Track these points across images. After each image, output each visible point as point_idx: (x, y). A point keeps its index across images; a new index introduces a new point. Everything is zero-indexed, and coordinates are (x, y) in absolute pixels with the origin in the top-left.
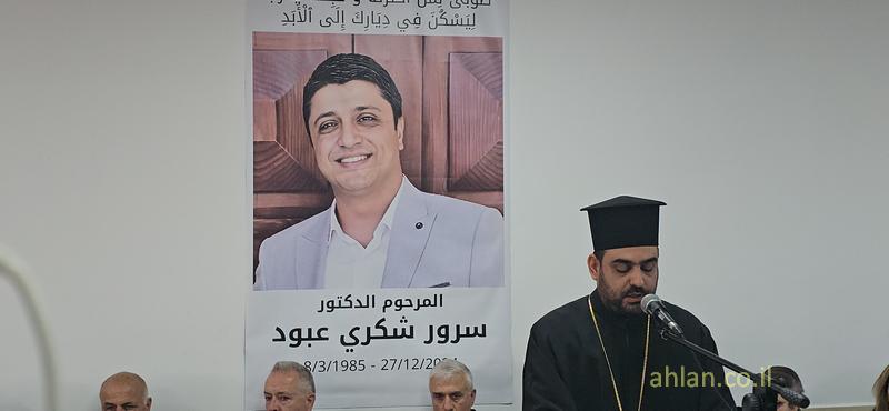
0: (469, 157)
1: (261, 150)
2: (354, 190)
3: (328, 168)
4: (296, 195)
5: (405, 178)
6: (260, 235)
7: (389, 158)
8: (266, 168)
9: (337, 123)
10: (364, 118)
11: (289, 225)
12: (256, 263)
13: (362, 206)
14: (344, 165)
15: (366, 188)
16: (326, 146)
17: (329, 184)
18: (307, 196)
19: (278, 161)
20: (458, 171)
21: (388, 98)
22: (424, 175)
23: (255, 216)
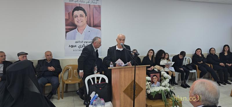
0: (96, 22)
1: (66, 20)
2: (80, 26)
3: (76, 23)
5: (87, 25)
6: (66, 32)
7: (85, 22)
8: (67, 22)
9: (77, 16)
10: (81, 16)
11: (71, 31)
12: (66, 36)
13: (81, 28)
14: (78, 23)
15: (82, 26)
16: (76, 20)
17: (76, 25)
18: (73, 27)
19: (69, 22)
20: (95, 24)
21: (85, 13)
22: (90, 24)
23: (66, 29)
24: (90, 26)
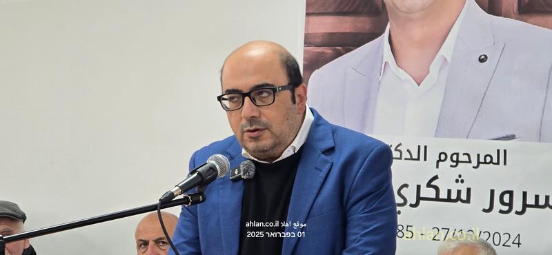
2: (409, 11)
23: (305, 43)
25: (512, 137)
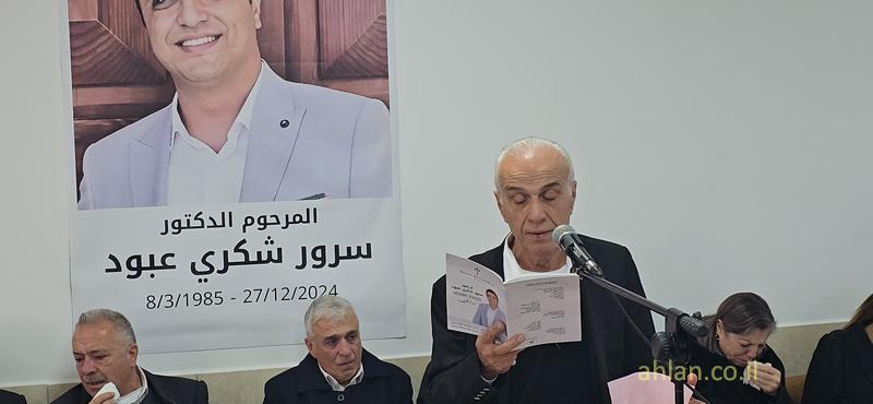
0: (344, 37)
1: (79, 33)
2: (200, 80)
3: (165, 53)
4: (127, 89)
5: (265, 65)
6: (83, 141)
7: (243, 38)
8: (86, 55)
11: (121, 126)
12: (80, 175)
13: (212, 100)
14: (187, 49)
15: (215, 78)
16: (163, 26)
17: (168, 74)
18: (141, 89)
19: (100, 47)
22: (288, 60)
23: (76, 117)
24: (290, 74)
25: (322, 196)
